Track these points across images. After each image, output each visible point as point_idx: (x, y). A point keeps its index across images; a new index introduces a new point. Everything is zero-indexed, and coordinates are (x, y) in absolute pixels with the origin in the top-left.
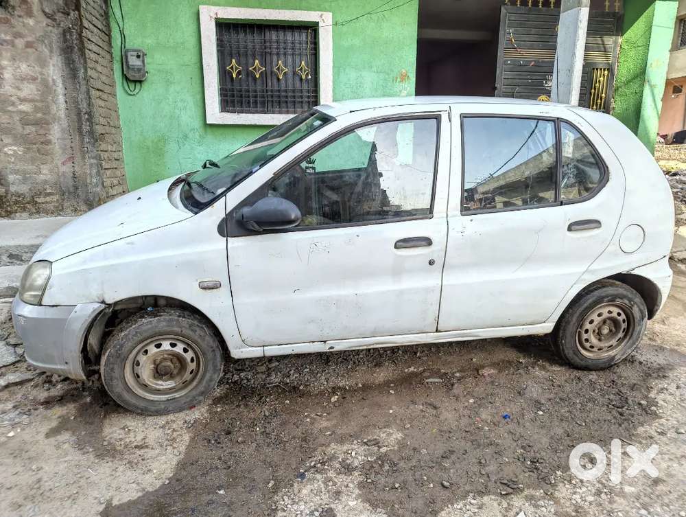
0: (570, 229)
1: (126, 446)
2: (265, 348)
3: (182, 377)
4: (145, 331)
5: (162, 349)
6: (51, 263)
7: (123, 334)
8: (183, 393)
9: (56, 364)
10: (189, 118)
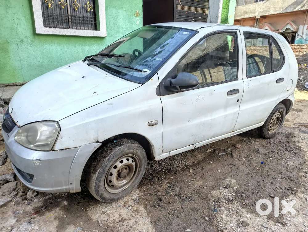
0: (277, 82)
1: (114, 223)
2: (170, 152)
3: (130, 176)
4: (118, 155)
5: (123, 163)
6: (57, 122)
7: (106, 159)
8: (129, 185)
9: (62, 186)
10: (24, 29)
